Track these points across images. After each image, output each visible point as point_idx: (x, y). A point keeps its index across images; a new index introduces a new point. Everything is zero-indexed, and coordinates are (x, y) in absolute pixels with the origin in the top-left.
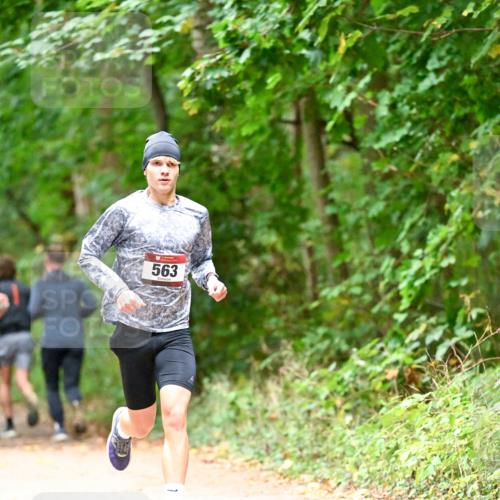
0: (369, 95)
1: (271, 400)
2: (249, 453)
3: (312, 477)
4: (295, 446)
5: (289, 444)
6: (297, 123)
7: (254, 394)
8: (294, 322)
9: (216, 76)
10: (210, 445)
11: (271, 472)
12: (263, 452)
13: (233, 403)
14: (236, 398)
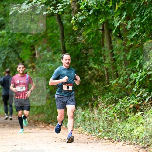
0: (125, 22)
1: (95, 114)
2: (88, 131)
3: (107, 138)
4: (102, 128)
5: (100, 128)
6: (103, 30)
7: (90, 113)
8: (102, 91)
9: (82, 18)
10: (76, 128)
11: (95, 136)
12: (92, 130)
13: (83, 115)
14: (84, 114)
